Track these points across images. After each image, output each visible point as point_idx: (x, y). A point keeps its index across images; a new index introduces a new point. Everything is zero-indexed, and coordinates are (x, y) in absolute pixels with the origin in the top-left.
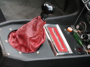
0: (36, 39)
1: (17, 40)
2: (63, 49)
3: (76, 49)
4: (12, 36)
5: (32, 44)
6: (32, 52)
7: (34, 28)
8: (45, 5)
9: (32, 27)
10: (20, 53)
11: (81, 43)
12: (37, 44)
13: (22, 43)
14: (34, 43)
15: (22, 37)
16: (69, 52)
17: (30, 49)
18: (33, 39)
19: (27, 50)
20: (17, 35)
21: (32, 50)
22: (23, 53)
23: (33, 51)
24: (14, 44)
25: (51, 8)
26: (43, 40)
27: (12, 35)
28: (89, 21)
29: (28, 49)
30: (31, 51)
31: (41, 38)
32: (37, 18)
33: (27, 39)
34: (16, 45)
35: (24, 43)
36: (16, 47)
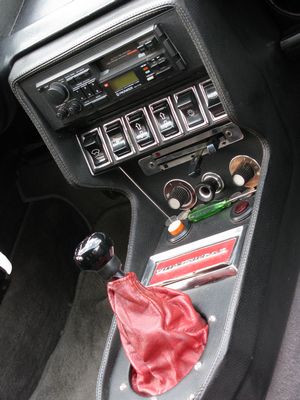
0: (172, 312)
1: (160, 370)
2: (224, 251)
3: (236, 219)
4: (145, 386)
5: (182, 327)
6: (205, 335)
7: (139, 308)
8: (81, 258)
9: (132, 315)
10: (198, 366)
11: (224, 202)
12: (187, 317)
13: (173, 353)
14: (181, 323)
15: (154, 349)
16: (237, 237)
17: (194, 337)
18: (168, 321)
19: (197, 346)
20: (144, 368)
21: (200, 331)
22: (200, 359)
23: (204, 330)
24: (168, 383)
25: (93, 243)
26: (181, 299)
27: (141, 383)
28: (166, 166)
29: (194, 343)
30: (202, 335)
31: (174, 302)
32: (113, 292)
33: (163, 336)
34: (173, 374)
35: (172, 349)
36: (179, 376)
